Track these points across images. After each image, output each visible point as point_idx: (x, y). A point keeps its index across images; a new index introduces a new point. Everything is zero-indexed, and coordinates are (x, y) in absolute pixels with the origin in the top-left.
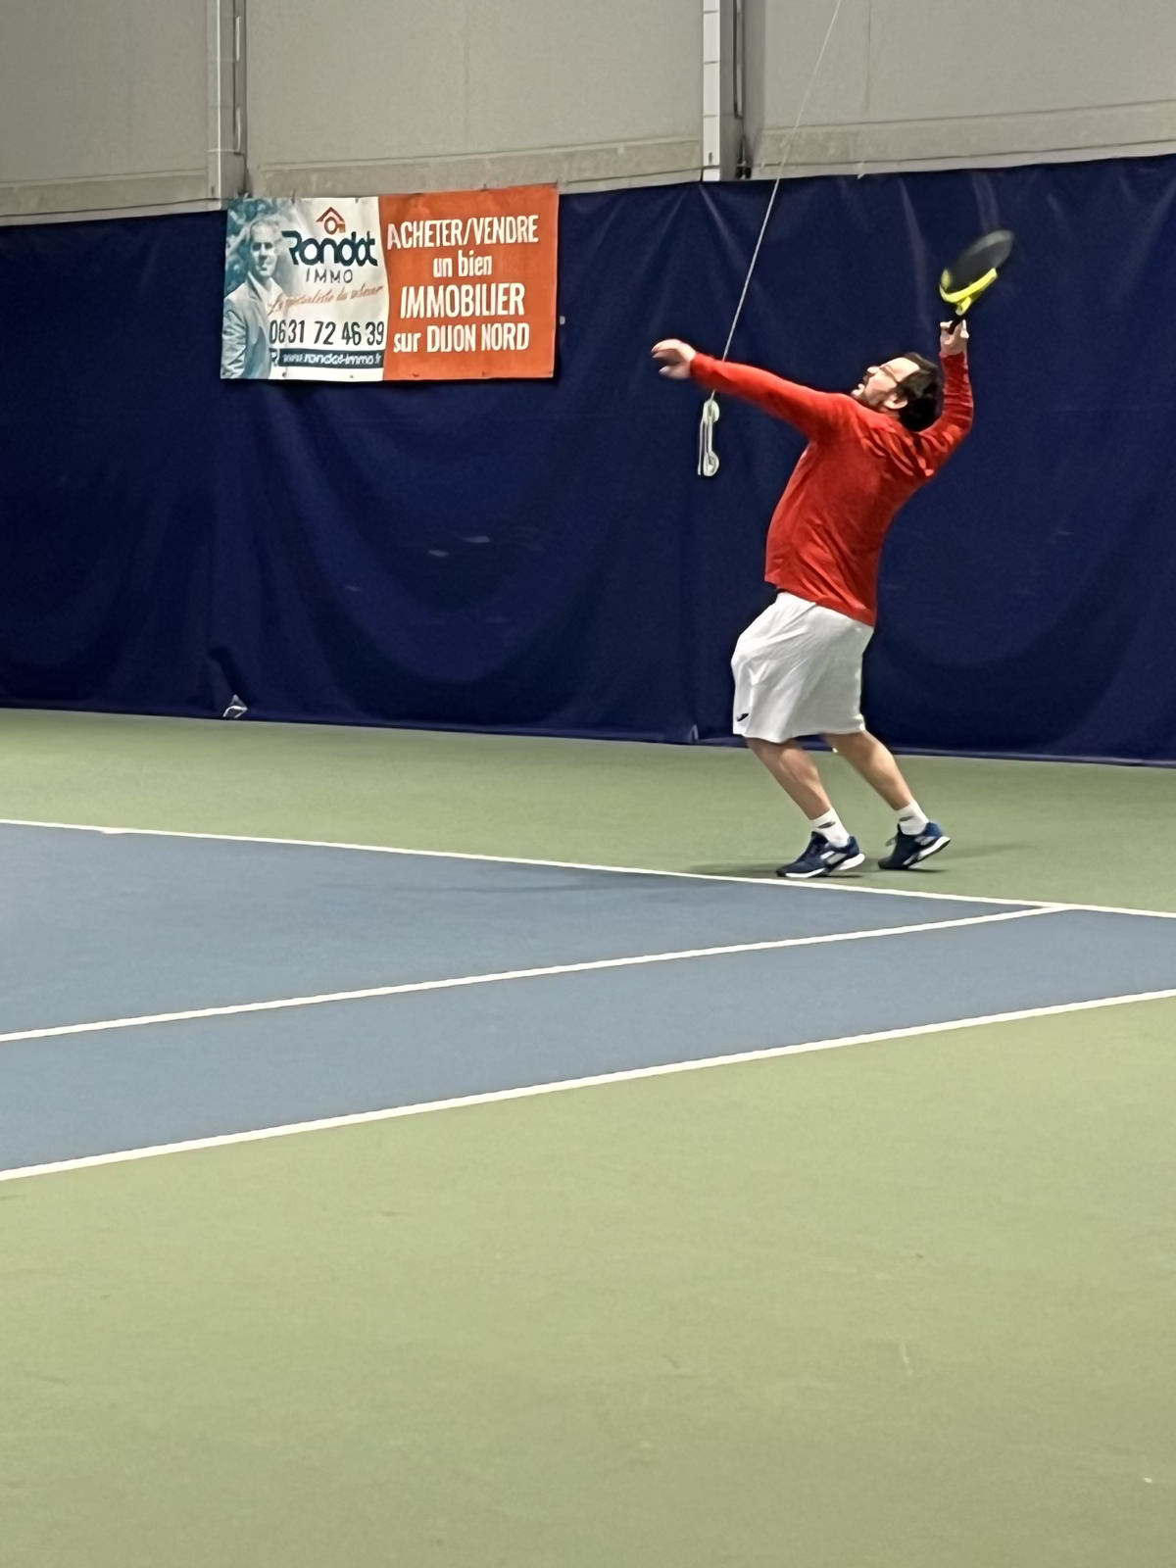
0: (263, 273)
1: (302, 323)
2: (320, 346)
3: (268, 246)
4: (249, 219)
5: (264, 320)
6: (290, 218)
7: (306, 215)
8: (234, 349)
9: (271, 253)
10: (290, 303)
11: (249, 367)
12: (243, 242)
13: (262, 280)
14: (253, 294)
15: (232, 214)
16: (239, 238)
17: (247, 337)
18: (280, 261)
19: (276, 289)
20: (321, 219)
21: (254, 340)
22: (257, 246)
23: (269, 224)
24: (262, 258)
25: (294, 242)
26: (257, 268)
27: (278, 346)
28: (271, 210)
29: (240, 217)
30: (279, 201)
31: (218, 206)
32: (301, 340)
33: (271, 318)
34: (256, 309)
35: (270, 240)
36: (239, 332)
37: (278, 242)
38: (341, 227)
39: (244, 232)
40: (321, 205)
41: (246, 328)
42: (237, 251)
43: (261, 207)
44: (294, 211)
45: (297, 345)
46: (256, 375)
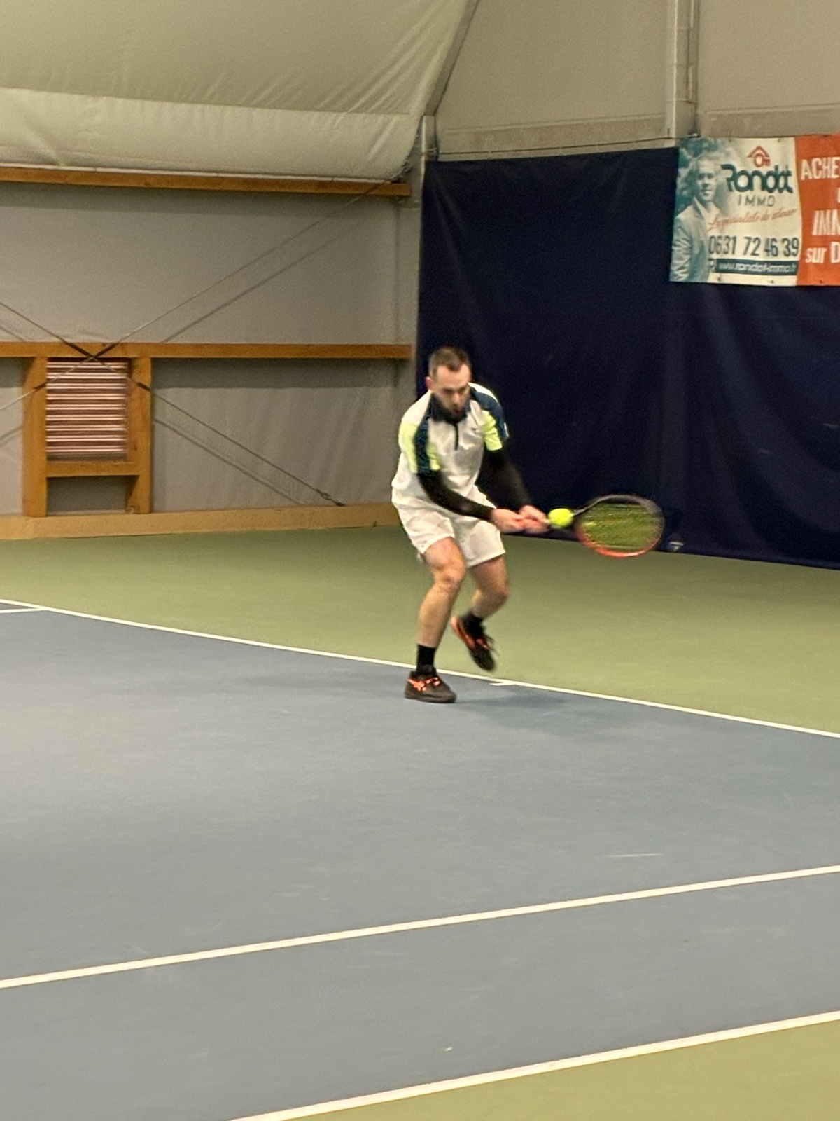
0: (706, 198)
1: (735, 238)
2: (749, 257)
3: (710, 176)
4: (696, 155)
5: (705, 235)
6: (728, 155)
7: (740, 152)
8: (681, 259)
9: (712, 182)
10: (726, 222)
11: (692, 273)
12: (690, 173)
13: (704, 203)
14: (697, 214)
15: (683, 151)
16: (687, 170)
17: (691, 248)
18: (718, 190)
19: (715, 211)
20: (750, 156)
21: (696, 251)
22: (701, 176)
23: (711, 159)
24: (705, 185)
25: (729, 174)
26: (701, 193)
27: (715, 256)
28: (712, 148)
29: (689, 153)
30: (719, 141)
31: (671, 144)
32: (733, 252)
33: (711, 233)
34: (699, 226)
35: (711, 171)
36: (685, 245)
37: (717, 173)
38: (766, 162)
39: (691, 164)
40: (750, 144)
41: (691, 241)
42: (686, 180)
43: (705, 145)
44: (730, 149)
45: (729, 256)
46: (698, 279)
